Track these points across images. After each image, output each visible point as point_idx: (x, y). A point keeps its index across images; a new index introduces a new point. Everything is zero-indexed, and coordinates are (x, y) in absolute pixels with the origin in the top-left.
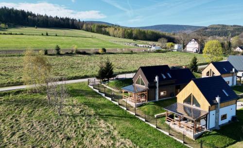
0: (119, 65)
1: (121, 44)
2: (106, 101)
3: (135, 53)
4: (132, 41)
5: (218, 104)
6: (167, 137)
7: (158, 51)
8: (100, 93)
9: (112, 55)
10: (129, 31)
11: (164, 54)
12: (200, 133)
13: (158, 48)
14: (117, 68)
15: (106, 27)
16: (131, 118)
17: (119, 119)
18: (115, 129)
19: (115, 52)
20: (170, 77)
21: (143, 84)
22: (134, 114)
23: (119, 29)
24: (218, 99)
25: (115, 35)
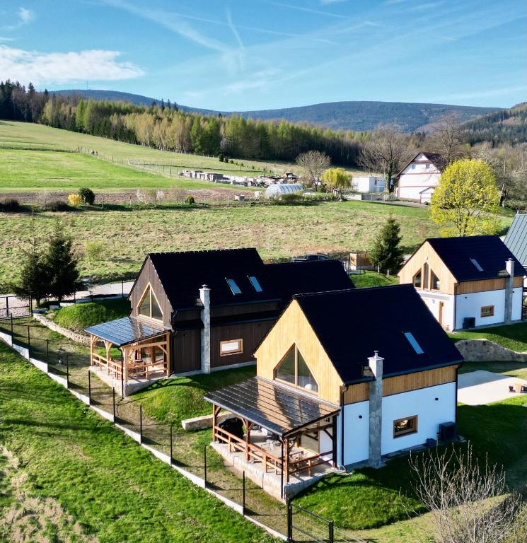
0: (126, 251)
1: (166, 173)
2: (29, 373)
3: (205, 207)
4: (214, 162)
5: (374, 379)
6: (199, 494)
7: (291, 200)
8: (15, 347)
9: (116, 213)
10: (207, 126)
11: (307, 211)
12: (306, 478)
13: (291, 189)
14: (114, 260)
15: (126, 112)
16: (96, 430)
17: (49, 435)
18: (22, 466)
19: (129, 203)
20: (258, 288)
21: (157, 314)
22: (111, 418)
23: (170, 120)
24: (374, 363)
25: (158, 143)
